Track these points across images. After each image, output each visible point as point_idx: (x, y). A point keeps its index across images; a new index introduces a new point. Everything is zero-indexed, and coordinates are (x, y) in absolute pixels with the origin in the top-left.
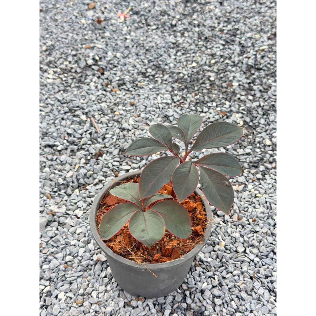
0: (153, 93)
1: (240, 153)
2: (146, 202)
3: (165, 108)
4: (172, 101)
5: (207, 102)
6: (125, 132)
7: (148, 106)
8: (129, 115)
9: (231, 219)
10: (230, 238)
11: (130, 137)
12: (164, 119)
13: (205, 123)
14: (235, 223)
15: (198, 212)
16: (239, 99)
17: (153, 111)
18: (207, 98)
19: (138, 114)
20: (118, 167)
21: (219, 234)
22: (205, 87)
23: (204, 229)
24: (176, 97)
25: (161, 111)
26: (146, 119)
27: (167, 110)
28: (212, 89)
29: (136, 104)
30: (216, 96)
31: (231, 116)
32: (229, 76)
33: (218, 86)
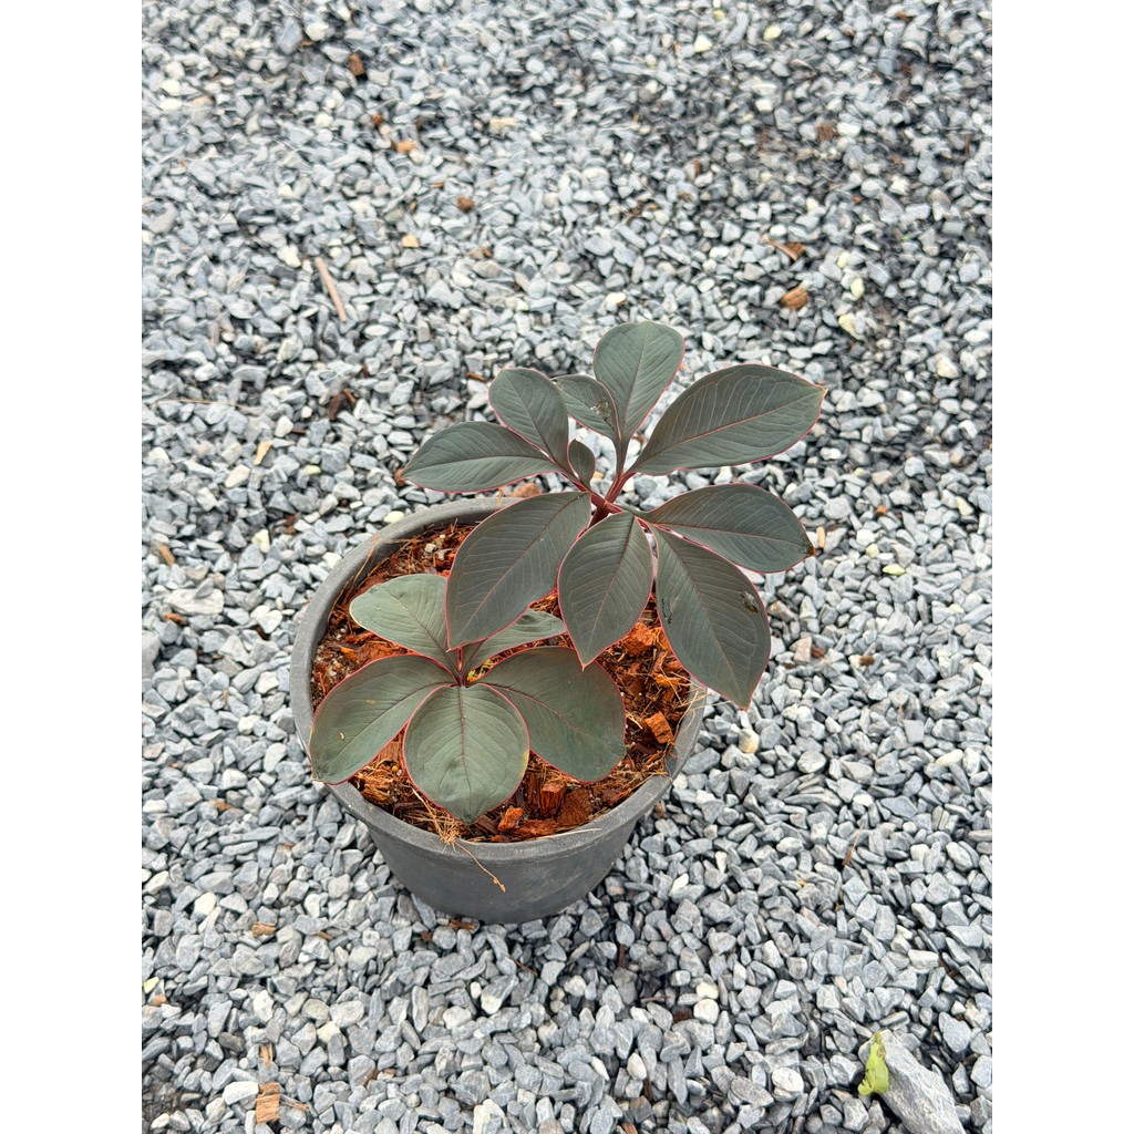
0: (545, 161)
1: (840, 408)
2: (471, 652)
4: (611, 193)
5: (740, 201)
6: (436, 318)
7: (521, 217)
9: (790, 654)
10: (779, 720)
11: (454, 338)
12: (580, 268)
13: (726, 286)
14: (802, 667)
15: (659, 664)
16: (857, 189)
17: (540, 236)
18: (739, 188)
19: (486, 244)
20: (407, 453)
22: (737, 141)
23: (674, 724)
24: (628, 177)
25: (568, 236)
26: (514, 267)
27: (591, 232)
28: (760, 149)
29: (480, 206)
30: (775, 175)
31: (822, 258)
32: (827, 95)
33: (785, 137)
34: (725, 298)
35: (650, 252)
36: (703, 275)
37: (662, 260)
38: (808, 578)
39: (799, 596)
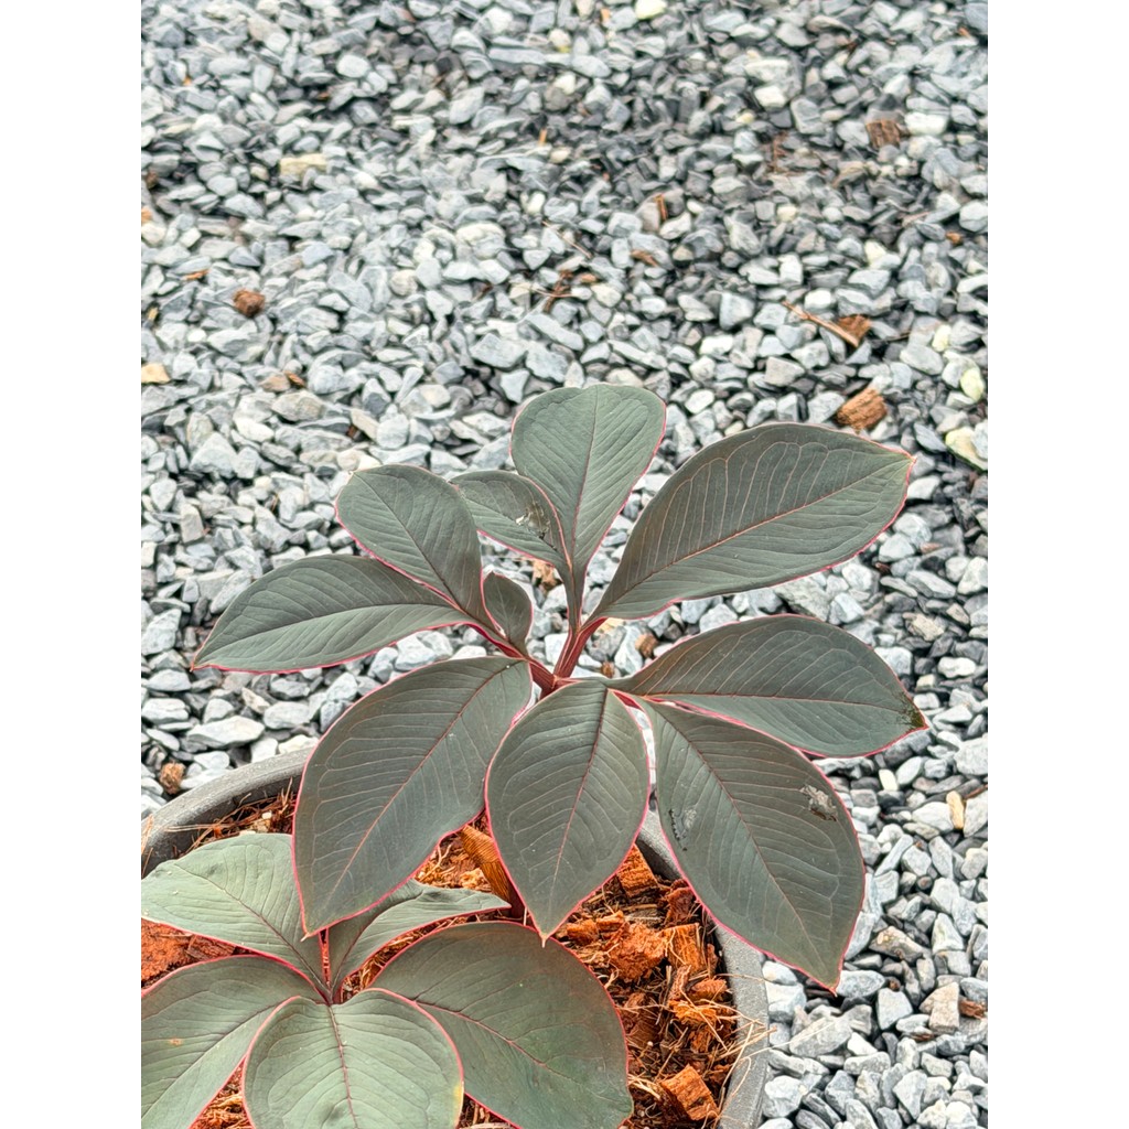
0: (385, 218)
1: (965, 587)
2: (344, 946)
3: (467, 319)
4: (512, 264)
5: (746, 257)
6: (212, 498)
7: (352, 314)
8: (231, 382)
9: (922, 1018)
11: (248, 529)
12: (466, 392)
13: (735, 400)
14: (946, 1037)
15: (679, 987)
16: (952, 221)
17: (389, 344)
18: (740, 234)
19: (293, 365)
20: (178, 734)
21: (844, 1118)
22: (729, 159)
23: (718, 1088)
24: (539, 235)
25: (439, 341)
26: (348, 400)
27: (480, 331)
28: (771, 169)
29: (275, 303)
30: (802, 210)
31: (904, 339)
32: (881, 70)
33: (813, 145)
34: (736, 420)
35: (590, 355)
36: (693, 384)
37: (616, 366)
38: (939, 883)
39: (928, 915)
